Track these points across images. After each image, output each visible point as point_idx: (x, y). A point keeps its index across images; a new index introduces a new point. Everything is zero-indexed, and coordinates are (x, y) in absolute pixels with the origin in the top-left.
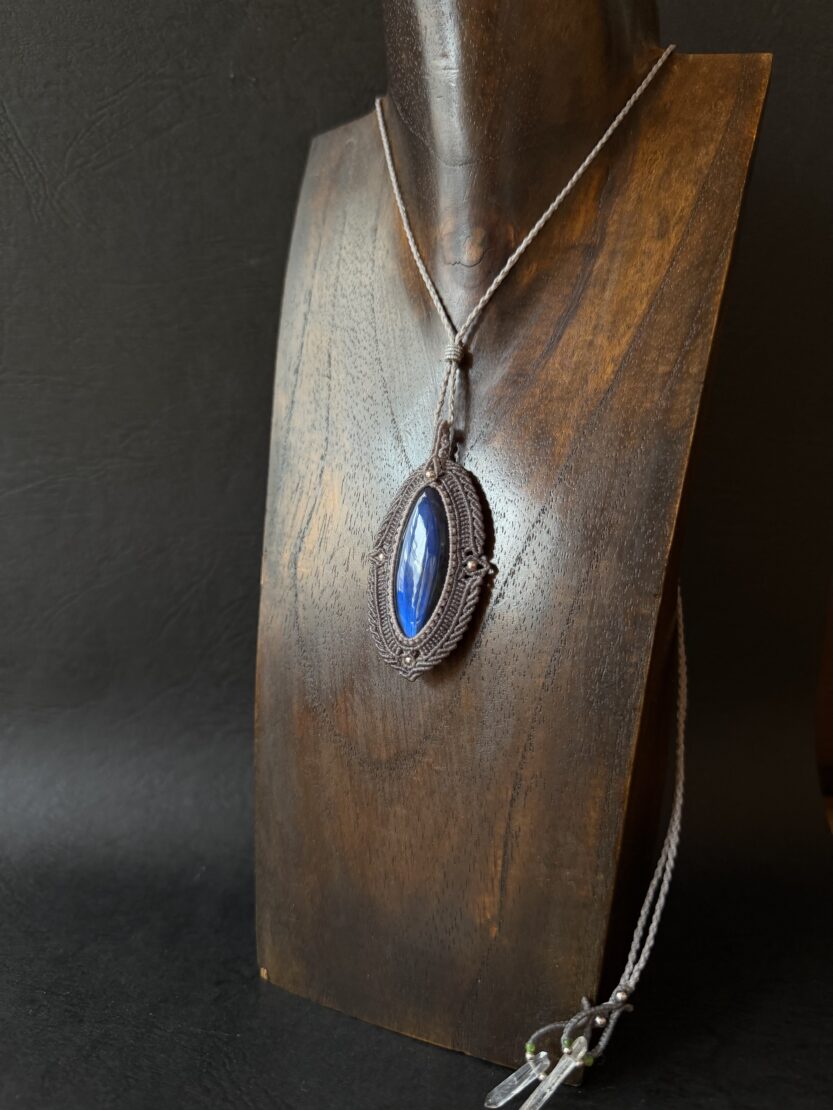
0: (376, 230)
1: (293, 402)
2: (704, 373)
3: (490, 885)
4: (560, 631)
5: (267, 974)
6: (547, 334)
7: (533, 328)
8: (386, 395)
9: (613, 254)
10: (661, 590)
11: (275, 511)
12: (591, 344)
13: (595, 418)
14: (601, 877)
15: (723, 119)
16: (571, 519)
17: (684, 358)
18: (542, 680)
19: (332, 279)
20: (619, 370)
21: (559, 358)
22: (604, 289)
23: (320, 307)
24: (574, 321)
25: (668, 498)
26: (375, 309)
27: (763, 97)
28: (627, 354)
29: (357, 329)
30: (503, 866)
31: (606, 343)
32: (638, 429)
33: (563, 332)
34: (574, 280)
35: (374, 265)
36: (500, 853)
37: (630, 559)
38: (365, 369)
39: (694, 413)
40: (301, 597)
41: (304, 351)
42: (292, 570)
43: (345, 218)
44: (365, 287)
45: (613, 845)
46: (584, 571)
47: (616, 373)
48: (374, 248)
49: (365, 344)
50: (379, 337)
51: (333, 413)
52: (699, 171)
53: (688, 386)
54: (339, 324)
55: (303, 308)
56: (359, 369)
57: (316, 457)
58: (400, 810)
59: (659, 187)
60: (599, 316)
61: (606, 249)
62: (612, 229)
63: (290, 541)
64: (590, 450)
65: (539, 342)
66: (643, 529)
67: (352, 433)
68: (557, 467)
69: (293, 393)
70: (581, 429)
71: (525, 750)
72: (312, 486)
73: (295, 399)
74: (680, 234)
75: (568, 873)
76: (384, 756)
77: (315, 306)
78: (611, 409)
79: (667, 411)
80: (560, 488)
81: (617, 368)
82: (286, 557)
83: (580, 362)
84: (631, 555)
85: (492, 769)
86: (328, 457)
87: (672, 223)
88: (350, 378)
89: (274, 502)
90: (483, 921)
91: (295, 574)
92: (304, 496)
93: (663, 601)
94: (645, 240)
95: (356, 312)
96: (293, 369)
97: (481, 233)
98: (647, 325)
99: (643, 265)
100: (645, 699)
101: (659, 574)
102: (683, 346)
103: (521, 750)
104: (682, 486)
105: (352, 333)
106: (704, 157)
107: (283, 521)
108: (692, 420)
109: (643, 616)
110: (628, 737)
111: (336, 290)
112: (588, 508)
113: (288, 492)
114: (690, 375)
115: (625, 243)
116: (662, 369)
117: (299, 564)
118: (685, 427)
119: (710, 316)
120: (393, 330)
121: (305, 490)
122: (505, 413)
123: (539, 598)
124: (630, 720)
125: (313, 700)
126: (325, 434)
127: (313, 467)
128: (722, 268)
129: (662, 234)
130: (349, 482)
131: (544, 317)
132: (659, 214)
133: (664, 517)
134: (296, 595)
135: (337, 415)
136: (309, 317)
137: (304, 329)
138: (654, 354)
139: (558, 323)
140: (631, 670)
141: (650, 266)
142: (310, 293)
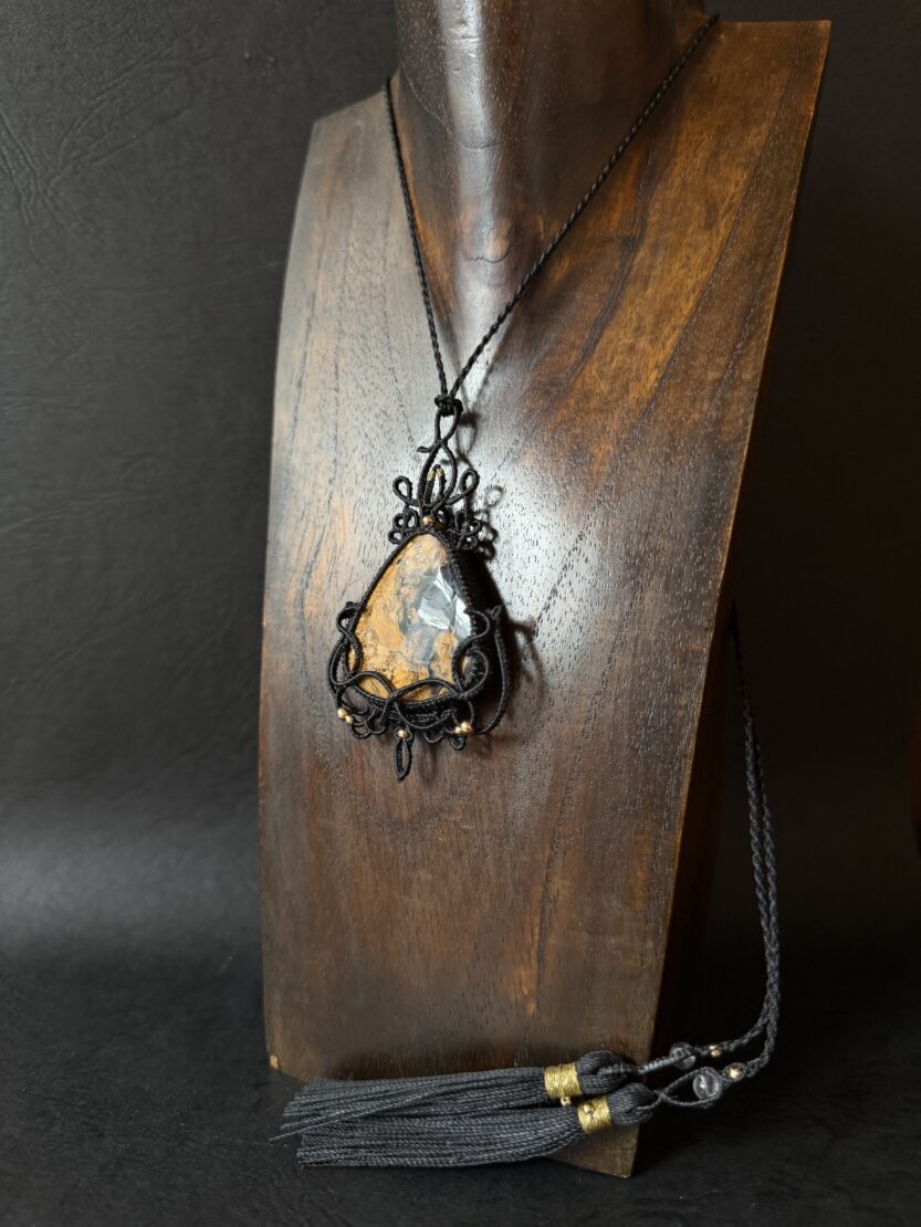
0: (388, 224)
1: (296, 419)
2: (759, 380)
3: (526, 956)
4: (600, 672)
5: (278, 1062)
6: (583, 338)
7: (567, 331)
8: (402, 409)
9: (655, 247)
10: (713, 623)
11: (278, 543)
12: (631, 348)
13: (636, 432)
14: (650, 944)
15: (777, 94)
16: (612, 546)
17: (736, 363)
18: (581, 727)
19: (339, 280)
20: (663, 377)
21: (596, 364)
22: (646, 286)
23: (325, 311)
24: (613, 323)
25: (720, 520)
26: (388, 313)
27: (821, 70)
28: (672, 358)
29: (367, 336)
30: (540, 935)
31: (649, 348)
32: (685, 443)
33: (600, 336)
34: (612, 277)
35: (385, 264)
36: (537, 920)
37: (679, 589)
38: (378, 381)
39: (747, 424)
40: (309, 640)
41: (308, 361)
42: (299, 609)
43: (352, 211)
44: (376, 287)
45: (663, 908)
46: (627, 603)
47: (659, 380)
48: (386, 244)
49: (378, 353)
50: (392, 343)
51: (341, 432)
52: (751, 153)
53: (741, 394)
54: (346, 330)
55: (306, 313)
56: (370, 380)
57: (323, 481)
58: (424, 875)
59: (706, 170)
60: (641, 319)
61: (648, 241)
62: (653, 219)
63: (297, 575)
64: (632, 468)
65: (573, 347)
66: (692, 554)
67: (364, 452)
68: (596, 487)
69: (296, 408)
70: (621, 445)
71: (563, 805)
72: (320, 514)
73: (298, 416)
74: (730, 225)
75: (613, 941)
76: (405, 816)
77: (318, 311)
78: (655, 421)
79: (718, 422)
80: (599, 510)
81: (660, 376)
82: (292, 594)
83: (619, 368)
84: (680, 585)
85: (527, 826)
86: (337, 482)
87: (721, 212)
88: (360, 391)
89: (276, 533)
90: (518, 996)
91: (302, 613)
92: (311, 525)
93: (715, 634)
94: (690, 230)
95: (366, 316)
96: (295, 381)
97: (506, 225)
98: (693, 327)
99: (688, 258)
100: (696, 745)
101: (710, 606)
102: (735, 349)
103: (559, 805)
104: (735, 506)
105: (361, 340)
106: (756, 138)
107: (287, 555)
108: (745, 432)
109: (693, 652)
110: (678, 787)
111: (343, 292)
112: (631, 532)
113: (293, 520)
114: (742, 381)
115: (669, 234)
116: (712, 375)
117: (306, 602)
118: (738, 439)
119: (765, 315)
120: (408, 336)
121: (312, 517)
122: (536, 427)
123: (577, 635)
124: (680, 769)
125: (324, 755)
126: (333, 455)
127: (321, 492)
128: (777, 262)
129: (710, 225)
130: (361, 510)
131: (578, 319)
132: (706, 202)
133: (716, 541)
134: (304, 638)
135: (346, 433)
136: (313, 323)
137: (307, 336)
138: (703, 359)
139: (595, 326)
140: (681, 713)
141: (697, 260)
142: (314, 296)
